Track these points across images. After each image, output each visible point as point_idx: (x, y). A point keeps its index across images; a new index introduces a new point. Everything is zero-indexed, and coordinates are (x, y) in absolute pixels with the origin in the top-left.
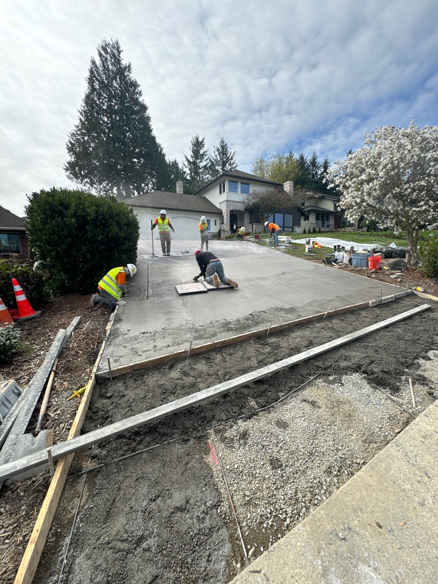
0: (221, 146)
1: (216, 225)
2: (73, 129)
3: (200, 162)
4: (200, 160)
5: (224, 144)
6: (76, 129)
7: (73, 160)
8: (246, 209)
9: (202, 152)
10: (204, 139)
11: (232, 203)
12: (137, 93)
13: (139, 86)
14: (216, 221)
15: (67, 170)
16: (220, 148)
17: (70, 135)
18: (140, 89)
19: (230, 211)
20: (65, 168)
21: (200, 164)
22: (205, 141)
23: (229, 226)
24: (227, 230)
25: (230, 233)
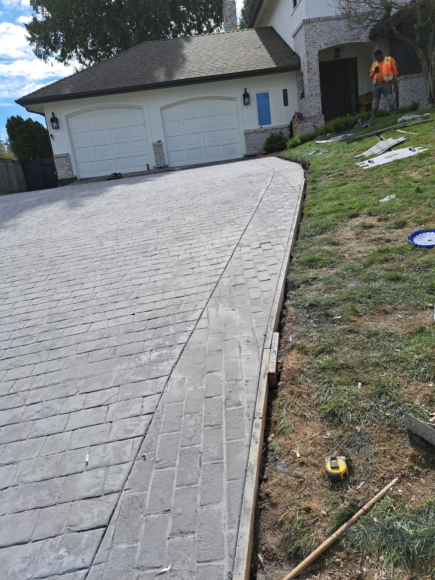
1: (286, 103)
8: (374, 36)
11: (324, 27)
14: (285, 92)
15: (31, 40)
19: (321, 53)
23: (319, 100)
24: (313, 114)
25: (321, 123)
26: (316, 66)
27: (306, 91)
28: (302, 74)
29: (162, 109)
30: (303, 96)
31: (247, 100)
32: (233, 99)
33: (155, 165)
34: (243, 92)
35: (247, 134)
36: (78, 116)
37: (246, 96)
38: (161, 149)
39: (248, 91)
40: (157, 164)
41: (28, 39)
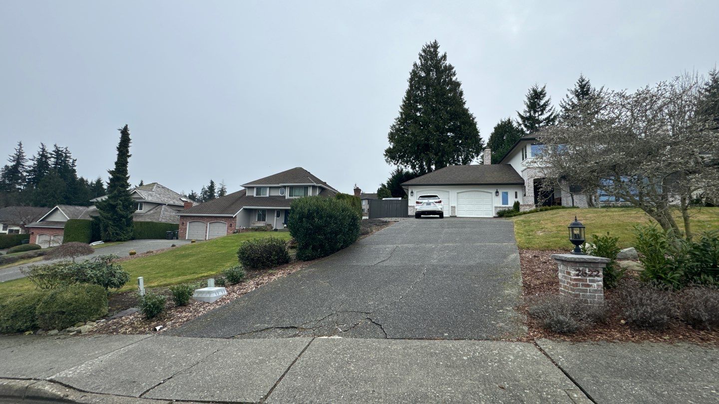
0: (580, 86)
1: (516, 197)
2: (393, 122)
3: (541, 114)
4: (540, 113)
5: (584, 83)
6: (395, 121)
7: (392, 147)
8: (561, 177)
9: (542, 103)
10: (544, 87)
11: (536, 170)
12: (451, 75)
13: (453, 68)
14: (516, 193)
15: (386, 155)
16: (578, 88)
17: (391, 127)
18: (453, 70)
19: (535, 180)
20: (385, 154)
21: (540, 117)
22: (546, 89)
23: (533, 198)
24: (529, 203)
25: (534, 208)
26: (532, 184)
27: (527, 194)
28: (525, 187)
29: (457, 193)
30: (525, 195)
31: (497, 194)
32: (491, 193)
33: (451, 215)
34: (496, 191)
35: (496, 207)
36: (421, 192)
37: (497, 192)
38: (455, 209)
39: (498, 191)
41: (384, 155)
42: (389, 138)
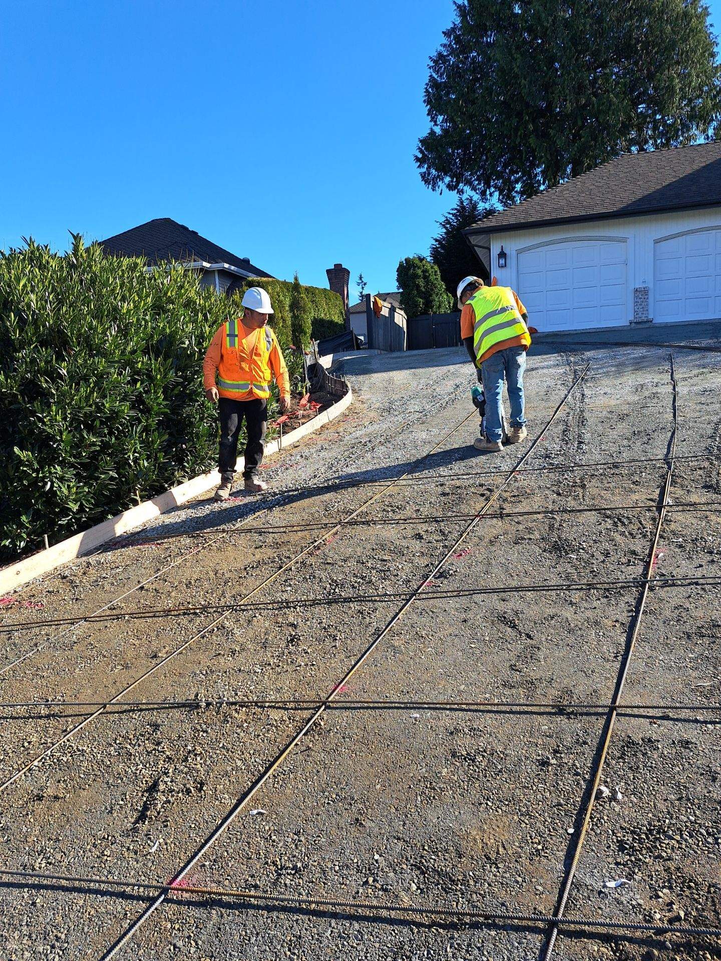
15: (421, 161)
17: (432, 64)
29: (656, 242)
33: (632, 318)
36: (533, 251)
38: (646, 297)
40: (635, 318)
41: (417, 159)
42: (428, 102)
